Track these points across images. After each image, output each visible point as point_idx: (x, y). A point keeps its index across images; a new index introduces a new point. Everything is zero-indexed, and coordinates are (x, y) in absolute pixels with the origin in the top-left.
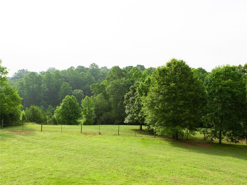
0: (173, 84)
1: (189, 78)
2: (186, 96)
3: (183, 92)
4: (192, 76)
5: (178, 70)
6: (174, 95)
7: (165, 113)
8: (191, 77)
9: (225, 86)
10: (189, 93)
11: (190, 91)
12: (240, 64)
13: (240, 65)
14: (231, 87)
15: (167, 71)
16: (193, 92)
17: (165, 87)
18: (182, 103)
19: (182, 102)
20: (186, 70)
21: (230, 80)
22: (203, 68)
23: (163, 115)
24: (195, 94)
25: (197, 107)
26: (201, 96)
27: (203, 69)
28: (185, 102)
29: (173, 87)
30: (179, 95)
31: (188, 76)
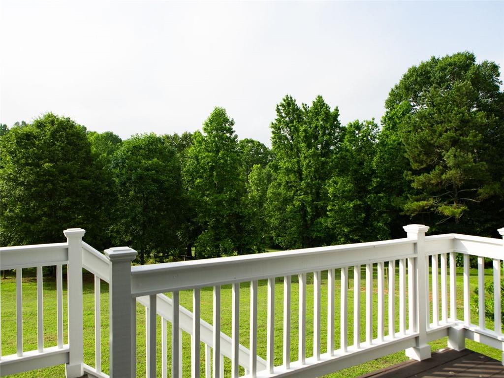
0: (47, 165)
1: (82, 154)
2: (76, 188)
3: (70, 180)
4: (88, 151)
5: (61, 136)
6: (50, 186)
7: (28, 225)
8: (86, 151)
9: (147, 169)
10: (81, 183)
11: (84, 178)
12: (176, 133)
13: (176, 135)
14: (157, 172)
15: (35, 137)
16: (89, 180)
17: (31, 170)
18: (68, 202)
19: (68, 199)
20: (75, 137)
21: (155, 160)
22: (114, 134)
23: (25, 227)
24: (94, 183)
25: (100, 208)
26: (107, 188)
27: (115, 136)
28: (74, 200)
29: (48, 171)
30: (61, 187)
31: (81, 150)
